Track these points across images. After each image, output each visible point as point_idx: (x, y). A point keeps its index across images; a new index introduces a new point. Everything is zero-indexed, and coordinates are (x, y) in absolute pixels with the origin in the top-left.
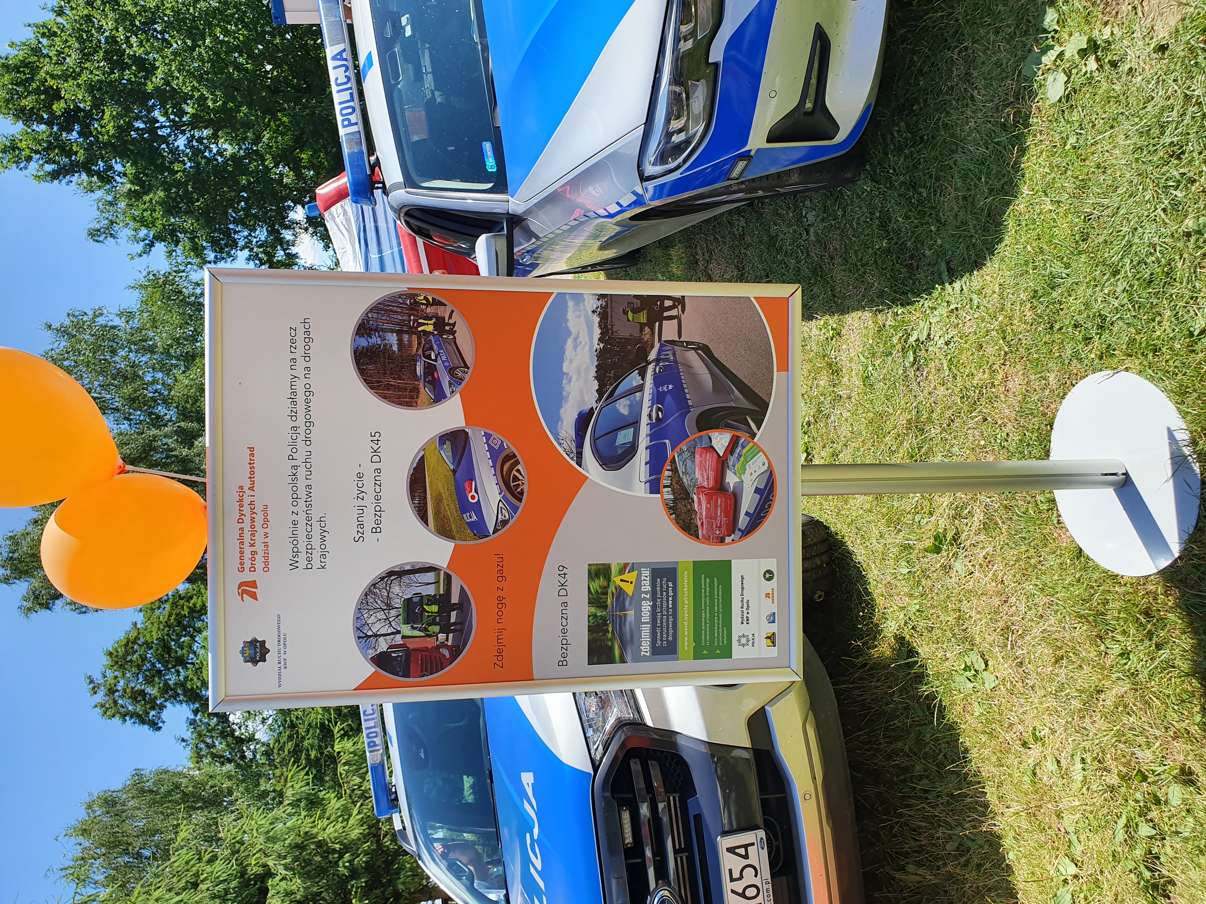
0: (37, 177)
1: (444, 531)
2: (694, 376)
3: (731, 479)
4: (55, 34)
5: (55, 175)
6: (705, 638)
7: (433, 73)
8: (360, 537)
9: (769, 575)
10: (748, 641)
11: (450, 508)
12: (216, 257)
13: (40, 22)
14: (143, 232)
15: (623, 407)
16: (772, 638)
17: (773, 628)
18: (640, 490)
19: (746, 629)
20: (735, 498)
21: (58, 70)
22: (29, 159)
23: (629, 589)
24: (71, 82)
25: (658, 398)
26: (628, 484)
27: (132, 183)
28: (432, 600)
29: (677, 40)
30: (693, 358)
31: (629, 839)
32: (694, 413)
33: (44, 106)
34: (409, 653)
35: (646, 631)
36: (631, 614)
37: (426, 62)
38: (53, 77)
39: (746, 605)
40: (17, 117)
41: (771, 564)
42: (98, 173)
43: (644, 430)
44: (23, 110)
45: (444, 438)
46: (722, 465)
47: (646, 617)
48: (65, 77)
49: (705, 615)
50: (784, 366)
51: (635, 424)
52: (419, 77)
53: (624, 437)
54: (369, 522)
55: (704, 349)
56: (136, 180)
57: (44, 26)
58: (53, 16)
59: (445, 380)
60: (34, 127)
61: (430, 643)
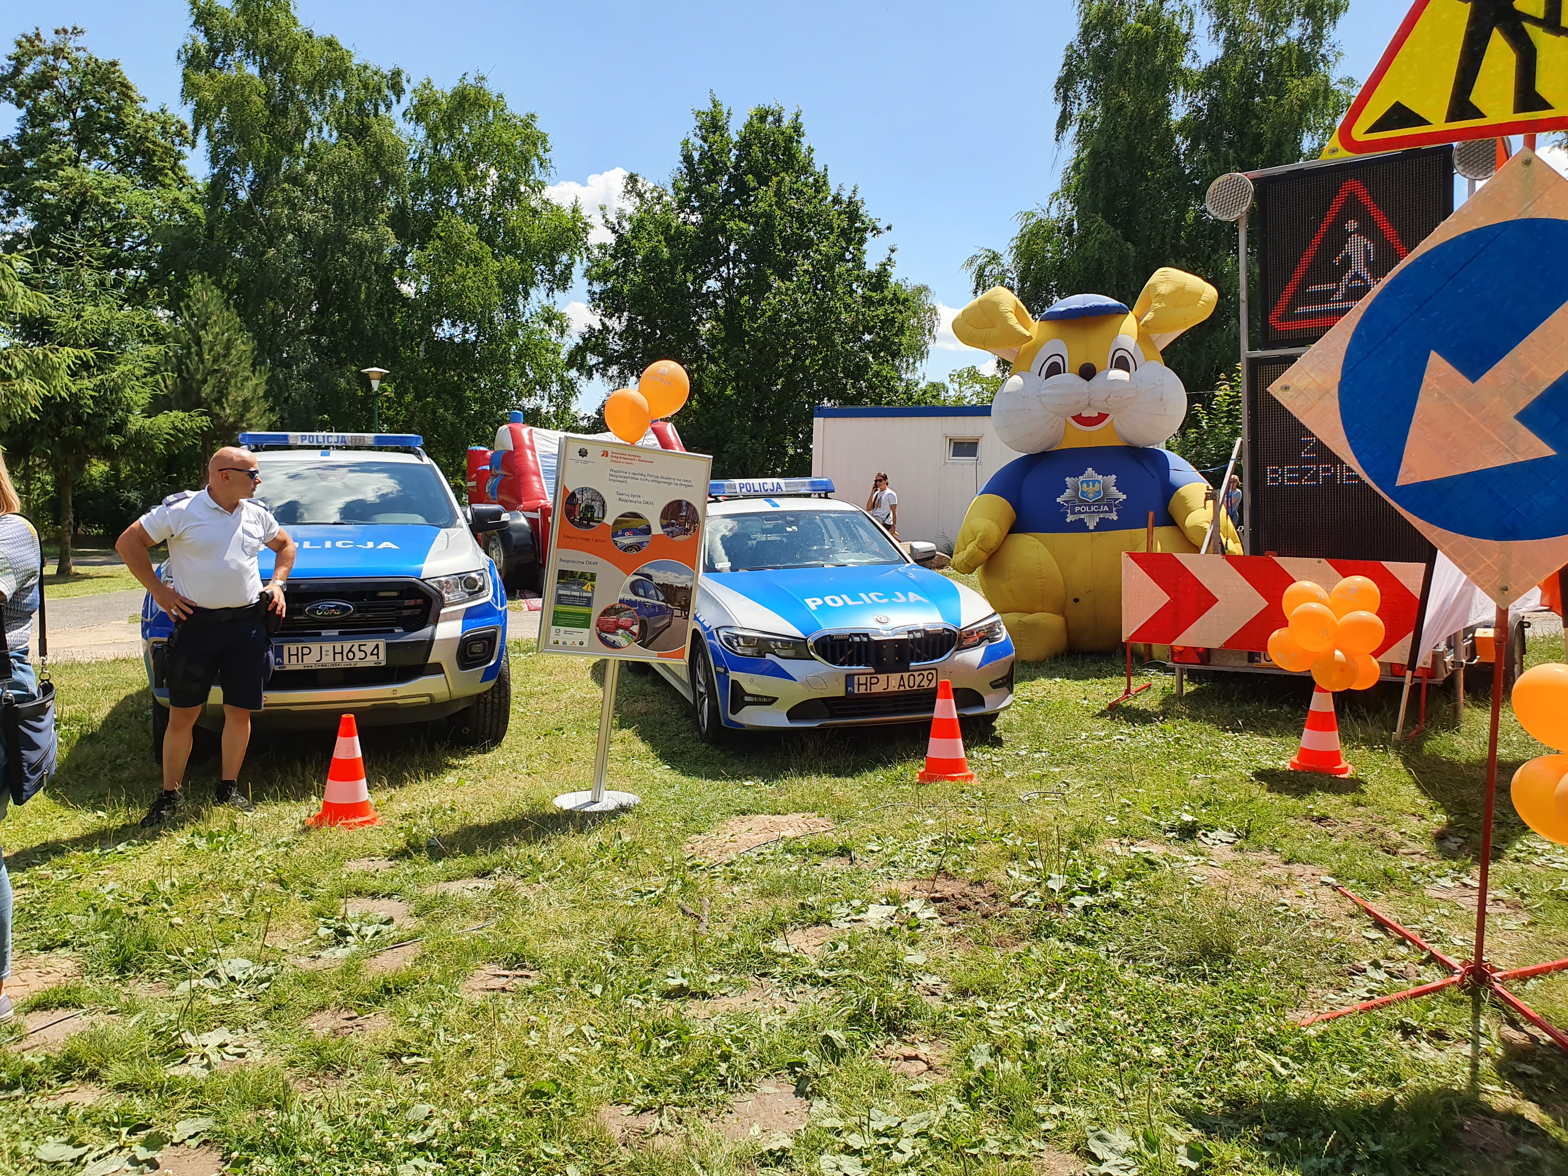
0: (687, 142)
1: (616, 522)
2: (660, 620)
3: (620, 631)
4: (817, 191)
5: (687, 159)
6: (561, 616)
7: (767, 541)
8: (618, 494)
9: (581, 643)
10: (558, 632)
11: (624, 526)
12: (594, 293)
13: (830, 178)
14: (627, 226)
15: (652, 592)
16: (557, 642)
17: (561, 643)
18: (621, 596)
19: (562, 633)
20: (613, 633)
21: (785, 189)
22: (704, 139)
23: (585, 588)
24: (774, 199)
25: (654, 606)
26: (624, 591)
27: (678, 228)
28: (592, 515)
29: (775, 640)
30: (667, 621)
31: (382, 594)
32: (646, 619)
33: (752, 167)
34: (575, 505)
35: (568, 593)
36: (575, 587)
37: (773, 537)
38: (780, 183)
39: (571, 633)
40: (744, 139)
41: (585, 645)
42: (688, 199)
43: (643, 599)
44: (750, 146)
45: (649, 526)
46: (626, 628)
47: (574, 593)
48: (778, 193)
49: (570, 616)
50: (659, 656)
51: (645, 597)
52: (765, 531)
53: (641, 591)
54: (622, 497)
55: (669, 625)
56: (680, 233)
57: (825, 183)
58: (833, 192)
59: (669, 530)
60: (734, 151)
61: (577, 513)
